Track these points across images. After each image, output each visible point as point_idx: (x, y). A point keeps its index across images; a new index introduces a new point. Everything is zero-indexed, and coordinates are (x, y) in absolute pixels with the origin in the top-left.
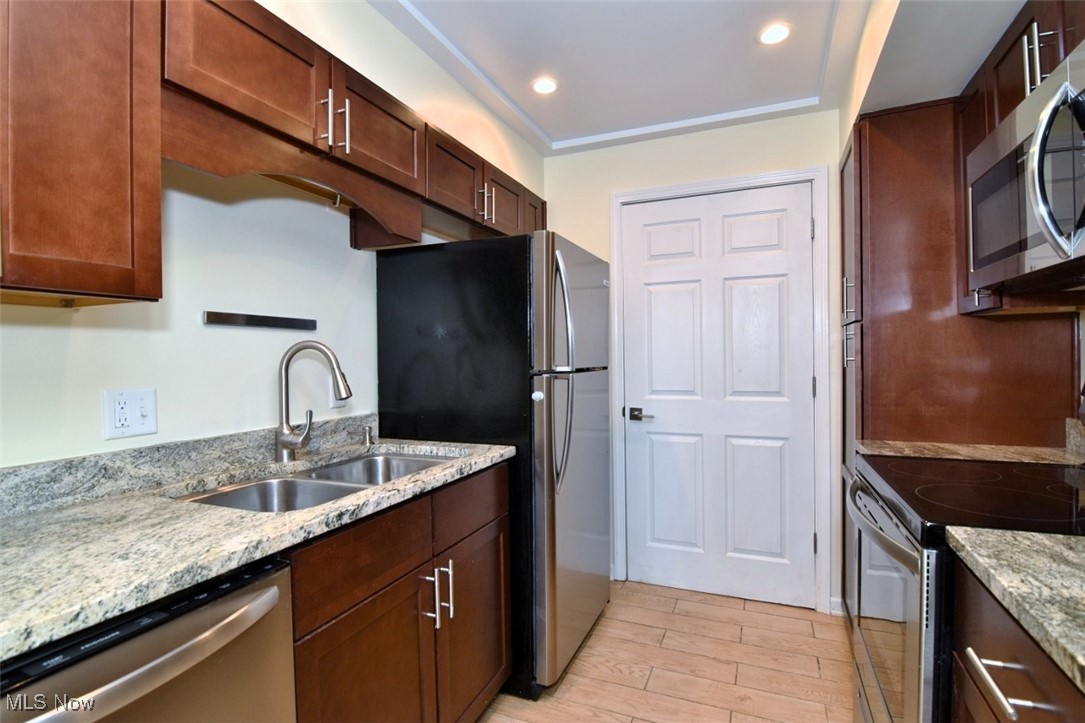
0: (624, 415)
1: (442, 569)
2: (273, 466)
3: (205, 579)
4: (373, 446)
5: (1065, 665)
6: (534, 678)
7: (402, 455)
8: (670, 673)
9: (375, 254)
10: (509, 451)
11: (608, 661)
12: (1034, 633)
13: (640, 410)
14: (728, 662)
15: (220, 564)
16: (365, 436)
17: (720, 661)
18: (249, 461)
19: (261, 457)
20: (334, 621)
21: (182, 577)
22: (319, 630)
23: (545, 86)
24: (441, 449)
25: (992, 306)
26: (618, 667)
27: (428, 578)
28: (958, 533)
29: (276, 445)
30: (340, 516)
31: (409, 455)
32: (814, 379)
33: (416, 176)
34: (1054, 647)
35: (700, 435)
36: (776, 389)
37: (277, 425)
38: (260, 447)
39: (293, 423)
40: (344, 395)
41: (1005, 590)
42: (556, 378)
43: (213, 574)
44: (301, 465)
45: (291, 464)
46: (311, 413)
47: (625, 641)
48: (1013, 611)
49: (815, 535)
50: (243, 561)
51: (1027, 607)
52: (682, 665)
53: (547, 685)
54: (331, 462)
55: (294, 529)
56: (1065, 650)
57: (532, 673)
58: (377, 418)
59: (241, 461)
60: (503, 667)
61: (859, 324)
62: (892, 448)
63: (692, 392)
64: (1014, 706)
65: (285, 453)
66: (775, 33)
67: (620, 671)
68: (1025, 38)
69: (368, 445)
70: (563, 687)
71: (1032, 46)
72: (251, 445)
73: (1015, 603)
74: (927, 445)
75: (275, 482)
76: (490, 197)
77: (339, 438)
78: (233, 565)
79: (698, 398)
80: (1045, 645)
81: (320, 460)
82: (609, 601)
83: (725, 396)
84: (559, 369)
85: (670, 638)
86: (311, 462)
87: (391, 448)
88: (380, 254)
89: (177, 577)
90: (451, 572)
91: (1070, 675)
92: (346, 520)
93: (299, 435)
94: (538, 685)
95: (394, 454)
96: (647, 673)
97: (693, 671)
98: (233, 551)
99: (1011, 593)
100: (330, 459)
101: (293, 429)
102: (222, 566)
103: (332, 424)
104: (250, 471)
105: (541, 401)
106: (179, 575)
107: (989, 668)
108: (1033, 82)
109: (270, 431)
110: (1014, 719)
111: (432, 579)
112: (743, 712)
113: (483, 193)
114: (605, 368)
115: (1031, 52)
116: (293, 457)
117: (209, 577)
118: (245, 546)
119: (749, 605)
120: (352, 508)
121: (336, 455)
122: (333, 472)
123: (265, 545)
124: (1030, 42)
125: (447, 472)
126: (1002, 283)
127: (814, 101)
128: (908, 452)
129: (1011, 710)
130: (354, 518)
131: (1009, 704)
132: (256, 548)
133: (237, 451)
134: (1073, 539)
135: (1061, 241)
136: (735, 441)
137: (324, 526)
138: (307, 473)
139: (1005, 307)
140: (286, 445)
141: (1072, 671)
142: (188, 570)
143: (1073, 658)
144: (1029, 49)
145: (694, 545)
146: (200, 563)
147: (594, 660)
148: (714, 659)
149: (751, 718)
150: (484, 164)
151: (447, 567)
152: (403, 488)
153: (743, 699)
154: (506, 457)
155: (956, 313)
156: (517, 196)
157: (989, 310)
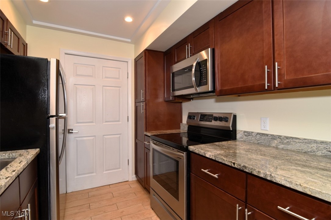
5: (229, 164)
8: (98, 216)
10: (38, 150)
12: (220, 161)
13: (72, 130)
14: (113, 204)
17: (111, 205)
28: (192, 148)
32: (128, 117)
34: (226, 162)
35: (95, 136)
36: (118, 120)
41: (210, 155)
42: (60, 118)
47: (76, 213)
48: (214, 158)
49: (128, 160)
52: (100, 212)
56: (229, 161)
61: (145, 102)
63: (92, 122)
64: (217, 176)
66: (129, 19)
68: (187, 45)
73: (214, 157)
76: (11, 36)
79: (94, 124)
80: (224, 162)
83: (103, 123)
84: (60, 115)
85: (91, 205)
90: (29, 210)
91: (230, 165)
97: (104, 212)
99: (212, 155)
105: (53, 128)
107: (207, 171)
108: (188, 55)
112: (123, 216)
113: (8, 33)
115: (188, 49)
119: (111, 186)
124: (188, 47)
127: (129, 40)
129: (217, 177)
131: (216, 176)
134: (206, 145)
135: (197, 88)
136: (105, 136)
139: (176, 100)
143: (231, 162)
144: (187, 49)
145: (93, 173)
148: (109, 205)
149: (126, 216)
150: (7, 20)
151: (28, 208)
152: (11, 175)
153: (122, 212)
154: (38, 153)
155: (163, 100)
156: (19, 38)
157: (173, 100)
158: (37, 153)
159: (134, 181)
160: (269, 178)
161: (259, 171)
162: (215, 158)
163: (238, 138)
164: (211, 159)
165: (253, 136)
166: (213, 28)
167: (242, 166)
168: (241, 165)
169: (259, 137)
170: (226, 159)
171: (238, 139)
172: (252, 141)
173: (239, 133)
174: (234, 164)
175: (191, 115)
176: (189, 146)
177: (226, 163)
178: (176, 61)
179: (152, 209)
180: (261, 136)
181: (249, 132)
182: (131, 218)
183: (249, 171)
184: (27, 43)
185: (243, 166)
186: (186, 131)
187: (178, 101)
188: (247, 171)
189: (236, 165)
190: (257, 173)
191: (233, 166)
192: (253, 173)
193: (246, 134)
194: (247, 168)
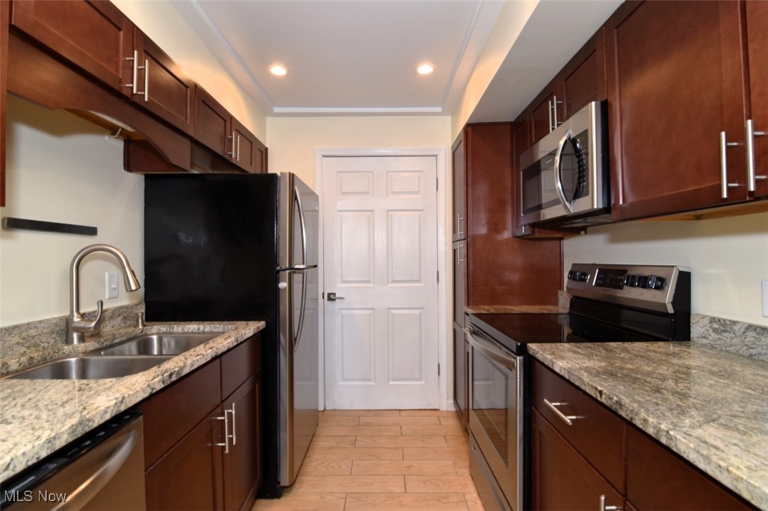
0: (323, 298)
1: (229, 411)
2: (66, 347)
3: (90, 429)
4: (145, 328)
5: (592, 392)
6: (279, 483)
7: (171, 333)
8: (364, 462)
9: (143, 177)
10: (262, 324)
11: (323, 463)
12: (577, 383)
13: (334, 294)
14: (397, 448)
15: (100, 416)
16: (137, 320)
17: (392, 449)
18: (43, 345)
19: (53, 341)
20: (166, 455)
21: (77, 428)
22: (158, 462)
23: (278, 70)
24: (208, 326)
25: (530, 233)
26: (331, 465)
27: (219, 418)
28: (533, 347)
29: (67, 330)
30: (171, 375)
31: (178, 333)
32: (438, 272)
33: (188, 122)
34: (588, 387)
35: (373, 309)
36: (417, 279)
37: (67, 313)
38: (52, 333)
39: (82, 311)
40: (133, 287)
41: (561, 367)
42: (294, 272)
43: (95, 425)
44: (91, 345)
45: (83, 345)
46: (102, 303)
47: (331, 448)
48: (566, 376)
49: (439, 365)
50: (114, 413)
51: (573, 372)
52: (370, 455)
53: (288, 485)
54: (114, 342)
55: (144, 386)
56: (592, 386)
57: (277, 479)
58: (144, 306)
59: (36, 345)
60: (258, 478)
61: (466, 241)
62: (484, 309)
63: (368, 282)
64: (569, 419)
65: (75, 336)
66: (425, 69)
67: (333, 467)
68: (550, 102)
69: (140, 327)
70: (296, 485)
71: (553, 106)
72: (44, 331)
74: (499, 307)
75: (73, 360)
76: (236, 142)
77: (115, 323)
78: (108, 417)
79: (372, 285)
80: (583, 387)
81: (106, 341)
82: (317, 425)
83: (388, 283)
84: (297, 267)
85: (359, 441)
86: (98, 342)
87: (162, 328)
88: (147, 177)
89: (73, 429)
90: (234, 413)
91: (594, 396)
92: (174, 378)
93: (92, 321)
94: (281, 487)
95: (165, 333)
96: (350, 465)
97: (378, 458)
98: (107, 406)
99: (565, 368)
100: (113, 340)
101: (83, 316)
102: (101, 418)
103: (110, 311)
104: (46, 353)
105: (285, 289)
106: (75, 427)
108: (553, 124)
109: (61, 319)
110: (571, 424)
111: (223, 418)
112: (410, 475)
113: (231, 139)
114: (315, 266)
115: (553, 109)
116: (82, 339)
117: (93, 427)
118: (115, 401)
119: (402, 413)
120: (176, 369)
121: (117, 336)
122: (116, 349)
123: (127, 400)
124: (552, 104)
125: (229, 340)
126: (535, 223)
127: (439, 109)
128: (492, 311)
129: (569, 421)
130: (179, 376)
131: (568, 419)
132: (122, 402)
133: (33, 337)
134: (578, 344)
135: (567, 204)
136: (394, 311)
137: (161, 383)
138: (97, 352)
139: (536, 234)
140: (76, 329)
141: (596, 395)
142: (80, 423)
143: (596, 388)
145: (369, 380)
146: (87, 416)
147: (313, 464)
148: (389, 448)
149: (415, 477)
150: (232, 118)
151: (232, 409)
152: (205, 353)
153: (409, 467)
154: (261, 329)
155: (511, 236)
156: (251, 142)
157: (529, 235)
158: (258, 328)
159: (450, 412)
160: (664, 440)
161: (646, 417)
162: (569, 376)
163: (696, 336)
164: (563, 378)
165: (734, 334)
166: (604, 48)
167: (614, 401)
168: (612, 398)
169: (752, 339)
170: (587, 381)
171: (696, 340)
172: (732, 348)
173: (698, 322)
174: (601, 392)
175: (575, 270)
176: (530, 342)
177: (588, 391)
178: (534, 141)
179: (472, 478)
180: (758, 334)
181: (724, 321)
182: (424, 482)
183: (627, 415)
184: (267, 146)
185: (617, 402)
186: (568, 311)
187: (542, 236)
188: (623, 414)
189: (603, 397)
190: (642, 424)
191: (599, 398)
192: (634, 422)
193: (716, 326)
194: (624, 408)
